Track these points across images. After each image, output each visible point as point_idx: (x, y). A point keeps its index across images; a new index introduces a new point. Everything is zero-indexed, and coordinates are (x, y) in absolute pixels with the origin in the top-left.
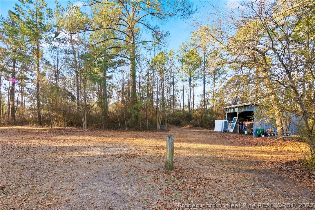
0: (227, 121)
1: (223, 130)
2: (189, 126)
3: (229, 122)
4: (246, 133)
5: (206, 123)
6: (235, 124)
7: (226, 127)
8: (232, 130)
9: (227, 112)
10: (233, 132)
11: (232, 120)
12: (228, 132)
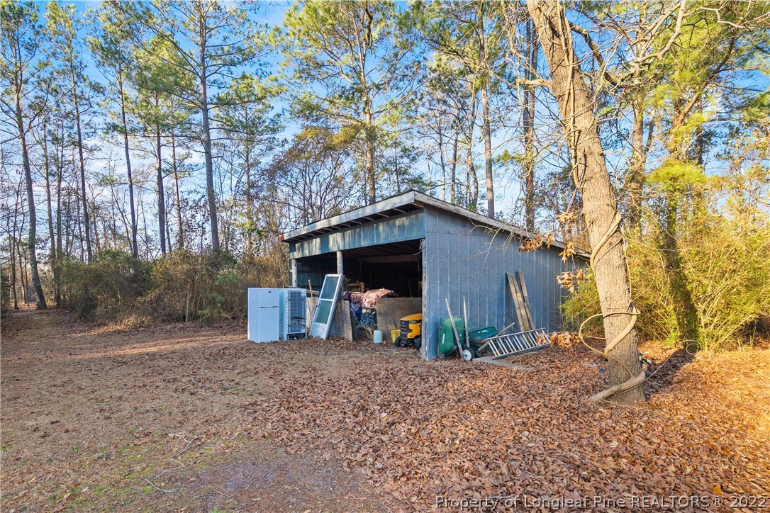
0: (300, 293)
1: (286, 333)
2: (132, 319)
3: (309, 295)
4: (377, 336)
5: (213, 303)
6: (333, 300)
7: (297, 317)
8: (322, 330)
9: (297, 255)
10: (329, 337)
11: (317, 287)
12: (310, 337)
